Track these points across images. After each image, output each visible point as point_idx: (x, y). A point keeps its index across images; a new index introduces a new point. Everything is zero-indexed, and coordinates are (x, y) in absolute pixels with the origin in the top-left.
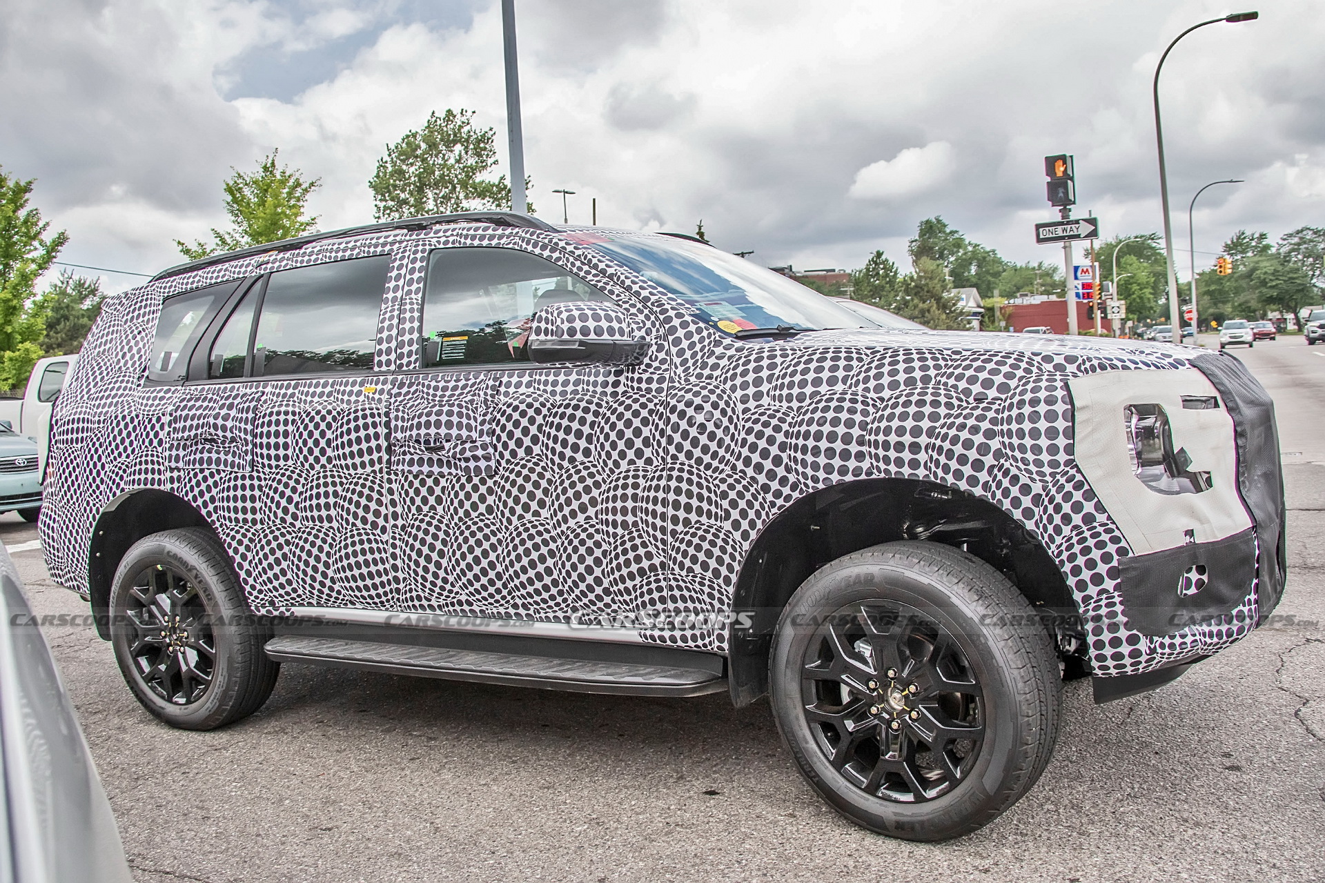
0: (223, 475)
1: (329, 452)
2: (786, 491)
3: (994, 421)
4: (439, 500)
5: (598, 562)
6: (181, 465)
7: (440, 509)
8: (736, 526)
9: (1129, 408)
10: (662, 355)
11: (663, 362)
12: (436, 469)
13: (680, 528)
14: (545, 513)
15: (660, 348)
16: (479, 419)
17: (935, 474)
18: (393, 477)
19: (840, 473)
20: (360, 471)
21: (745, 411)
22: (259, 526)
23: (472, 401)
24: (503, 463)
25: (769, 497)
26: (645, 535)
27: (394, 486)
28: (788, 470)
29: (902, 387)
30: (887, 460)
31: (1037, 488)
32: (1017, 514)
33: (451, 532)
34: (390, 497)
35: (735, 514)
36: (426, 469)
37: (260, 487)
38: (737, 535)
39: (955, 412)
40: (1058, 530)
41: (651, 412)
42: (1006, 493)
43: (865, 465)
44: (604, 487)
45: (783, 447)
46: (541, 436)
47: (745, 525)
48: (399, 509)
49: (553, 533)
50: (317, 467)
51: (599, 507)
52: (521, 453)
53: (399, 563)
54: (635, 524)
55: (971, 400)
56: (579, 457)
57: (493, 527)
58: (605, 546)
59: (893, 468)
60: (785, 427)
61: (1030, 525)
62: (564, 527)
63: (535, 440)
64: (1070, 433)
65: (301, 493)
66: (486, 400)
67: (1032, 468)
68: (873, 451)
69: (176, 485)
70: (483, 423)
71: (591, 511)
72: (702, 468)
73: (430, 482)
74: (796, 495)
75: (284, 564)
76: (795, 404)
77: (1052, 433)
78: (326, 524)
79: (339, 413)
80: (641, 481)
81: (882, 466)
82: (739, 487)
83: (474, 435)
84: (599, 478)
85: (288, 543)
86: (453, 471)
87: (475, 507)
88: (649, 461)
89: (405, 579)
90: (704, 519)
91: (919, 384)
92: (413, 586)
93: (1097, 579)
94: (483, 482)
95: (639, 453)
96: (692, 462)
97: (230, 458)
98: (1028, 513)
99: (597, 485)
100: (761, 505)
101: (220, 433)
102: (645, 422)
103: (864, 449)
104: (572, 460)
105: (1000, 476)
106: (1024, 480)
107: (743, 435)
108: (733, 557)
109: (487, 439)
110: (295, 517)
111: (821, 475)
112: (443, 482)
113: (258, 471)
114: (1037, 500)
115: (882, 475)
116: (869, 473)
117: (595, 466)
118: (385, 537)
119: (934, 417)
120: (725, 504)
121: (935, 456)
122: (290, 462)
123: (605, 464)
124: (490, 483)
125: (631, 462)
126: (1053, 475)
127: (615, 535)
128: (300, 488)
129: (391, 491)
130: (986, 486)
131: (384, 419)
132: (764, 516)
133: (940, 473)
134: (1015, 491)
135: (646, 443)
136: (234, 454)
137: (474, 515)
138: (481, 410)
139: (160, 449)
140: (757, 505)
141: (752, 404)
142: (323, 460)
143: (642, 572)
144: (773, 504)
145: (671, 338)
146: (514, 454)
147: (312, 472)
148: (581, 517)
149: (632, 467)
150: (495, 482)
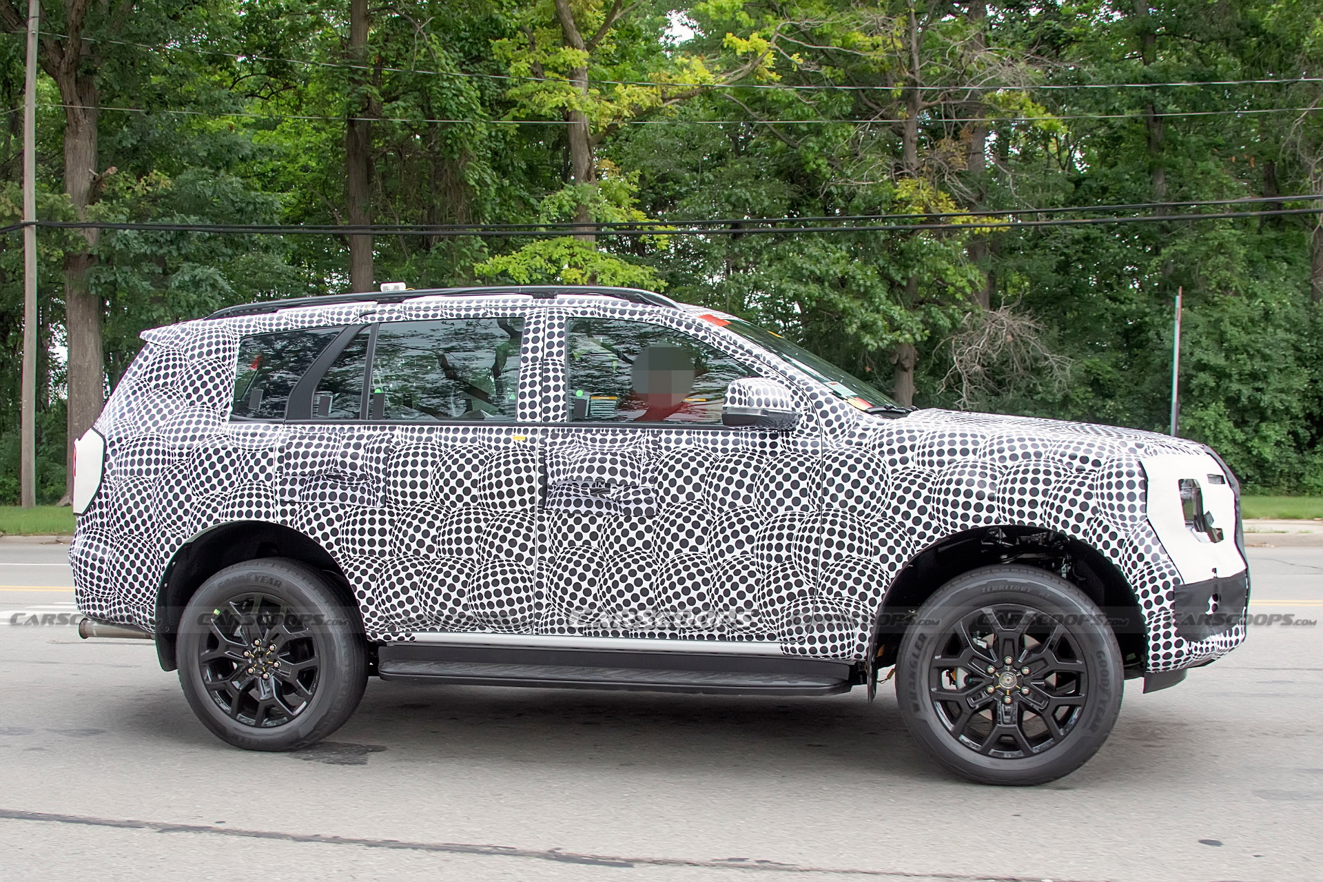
0: (348, 509)
1: (474, 491)
2: (929, 533)
3: (1091, 487)
4: (594, 536)
5: (750, 589)
6: (297, 498)
7: (594, 544)
8: (884, 559)
9: (1181, 481)
10: (812, 424)
11: (814, 429)
12: (594, 509)
13: (831, 561)
14: (702, 548)
15: (810, 418)
16: (643, 468)
17: (1049, 524)
18: (545, 515)
19: (974, 521)
20: (508, 509)
21: (894, 471)
22: (387, 557)
23: (634, 453)
24: (664, 506)
25: (915, 537)
26: (797, 567)
27: (546, 523)
28: (931, 517)
29: (1021, 459)
30: (1011, 512)
31: (1121, 535)
32: (1107, 553)
33: (604, 564)
34: (539, 533)
35: (884, 550)
36: (583, 509)
37: (392, 522)
38: (885, 567)
39: (1062, 479)
40: (1134, 565)
41: (808, 469)
42: (1099, 538)
43: (994, 515)
44: (761, 528)
45: (927, 500)
46: (703, 485)
47: (892, 559)
48: (548, 544)
49: (709, 565)
50: (460, 505)
51: (755, 544)
52: (682, 498)
53: (545, 590)
54: (788, 558)
55: (1074, 471)
56: (739, 502)
57: (649, 560)
58: (758, 576)
59: (1016, 518)
60: (929, 485)
61: (1115, 561)
62: (720, 560)
63: (697, 487)
64: (1145, 497)
65: (439, 528)
66: (648, 453)
67: (1118, 520)
68: (1001, 505)
69: (289, 518)
70: (645, 472)
71: (747, 547)
72: (855, 514)
73: (585, 520)
74: (937, 536)
75: (412, 593)
76: (936, 468)
77: (1131, 497)
78: (464, 556)
79: (487, 458)
80: (797, 524)
81: (1007, 516)
82: (888, 530)
83: (637, 481)
84: (756, 520)
85: (418, 573)
86: (613, 511)
87: (631, 542)
88: (805, 508)
89: (548, 605)
90: (855, 554)
91: (1033, 458)
92: (556, 611)
93: (1159, 600)
94: (642, 521)
95: (796, 501)
96: (846, 509)
97: (358, 494)
98: (1115, 553)
99: (755, 526)
100: (908, 544)
101: (348, 470)
102: (803, 477)
103: (995, 503)
104: (732, 505)
105: (1095, 526)
106: (1112, 529)
107: (892, 489)
108: (879, 583)
109: (648, 485)
110: (430, 549)
111: (959, 521)
112: (599, 521)
113: (390, 507)
114: (1121, 543)
115: (1008, 523)
116: (997, 521)
117: (754, 510)
118: (530, 568)
119: (1047, 482)
120: (875, 542)
121: (1048, 510)
122: (428, 500)
123: (764, 509)
124: (649, 522)
125: (788, 508)
126: (1132, 526)
127: (769, 567)
128: (438, 523)
129: (541, 528)
130: (1085, 533)
131: (539, 465)
132: (909, 551)
133: (1052, 522)
134: (1106, 537)
135: (803, 493)
136: (363, 490)
137: (629, 549)
138: (645, 460)
139: (268, 484)
140: (903, 544)
141: (899, 466)
142: (467, 499)
143: (791, 597)
144: (918, 543)
145: (819, 411)
146: (675, 498)
147: (453, 509)
148: (737, 552)
149: (789, 512)
150: (654, 523)
